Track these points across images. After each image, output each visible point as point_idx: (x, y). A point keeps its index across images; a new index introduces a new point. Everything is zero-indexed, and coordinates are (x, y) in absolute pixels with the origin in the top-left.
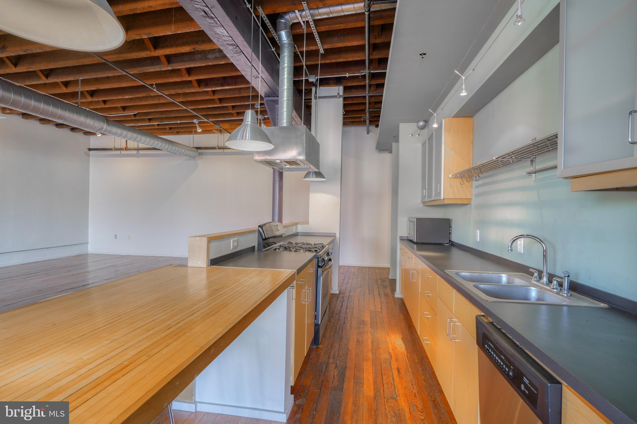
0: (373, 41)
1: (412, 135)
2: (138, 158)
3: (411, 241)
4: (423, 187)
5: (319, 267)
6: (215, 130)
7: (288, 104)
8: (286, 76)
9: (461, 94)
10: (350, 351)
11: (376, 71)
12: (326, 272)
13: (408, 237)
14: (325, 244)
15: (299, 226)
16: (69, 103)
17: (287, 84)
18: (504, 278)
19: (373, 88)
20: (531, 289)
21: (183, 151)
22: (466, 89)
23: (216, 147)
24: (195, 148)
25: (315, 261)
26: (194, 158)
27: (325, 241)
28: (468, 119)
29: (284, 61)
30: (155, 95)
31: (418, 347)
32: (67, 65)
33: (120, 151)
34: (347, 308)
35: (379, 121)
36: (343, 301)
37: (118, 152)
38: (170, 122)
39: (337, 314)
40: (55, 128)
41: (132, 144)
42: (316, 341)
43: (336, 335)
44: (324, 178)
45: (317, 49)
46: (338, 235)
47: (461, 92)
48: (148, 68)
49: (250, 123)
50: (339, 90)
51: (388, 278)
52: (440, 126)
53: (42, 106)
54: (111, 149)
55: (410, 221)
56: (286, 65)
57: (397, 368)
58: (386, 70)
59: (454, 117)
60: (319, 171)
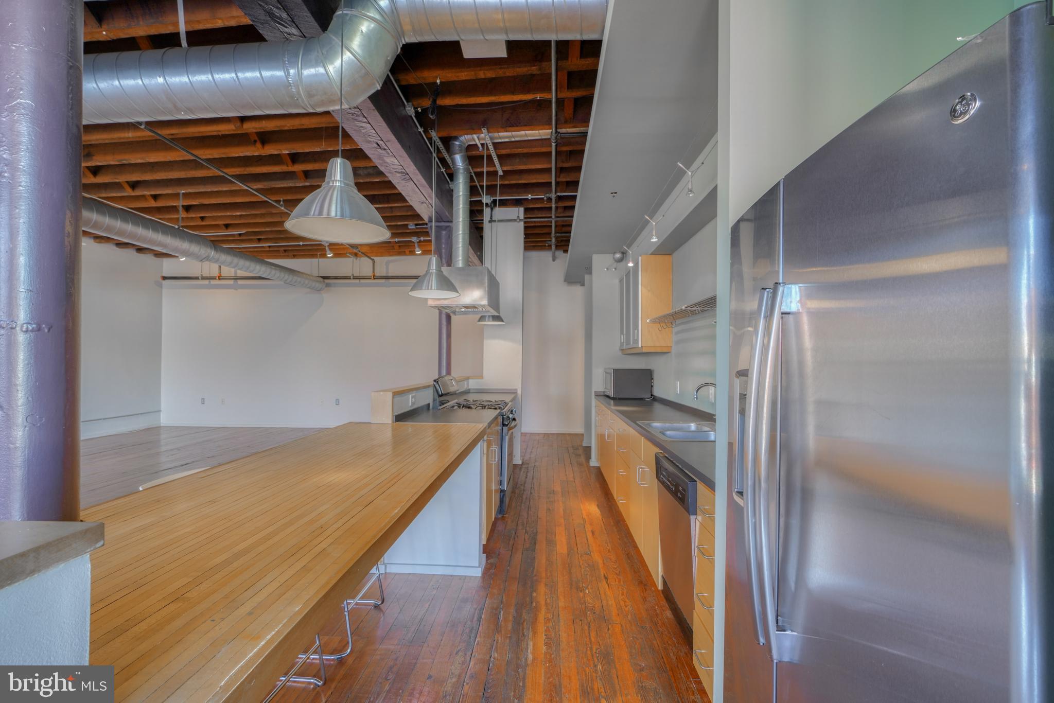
0: (560, 165)
1: (607, 269)
2: (236, 290)
3: (608, 397)
4: (622, 333)
5: (504, 425)
6: (350, 253)
7: (463, 239)
8: (461, 206)
9: (652, 240)
10: (540, 518)
11: (564, 194)
12: (511, 431)
13: (604, 392)
14: (507, 401)
15: (471, 381)
16: (151, 219)
17: (463, 215)
18: (693, 426)
19: (559, 210)
20: (711, 434)
21: (307, 282)
22: (656, 236)
23: (350, 276)
24: (321, 277)
25: (500, 419)
26: (319, 290)
27: (507, 398)
28: (667, 257)
29: (459, 189)
30: (278, 212)
31: (614, 511)
32: (170, 177)
33: (208, 281)
34: (533, 478)
35: (568, 245)
36: (527, 472)
37: (206, 282)
38: (289, 243)
39: (521, 485)
40: (115, 248)
41: (227, 271)
42: (501, 509)
43: (523, 505)
44: (503, 321)
45: (495, 170)
46: (519, 392)
47: (651, 238)
48: (278, 182)
49: (434, 271)
50: (519, 212)
51: (581, 445)
52: (636, 264)
53: (118, 224)
54: (197, 278)
55: (607, 373)
56: (461, 193)
57: (592, 531)
58: (577, 192)
59: (652, 254)
60: (498, 314)
